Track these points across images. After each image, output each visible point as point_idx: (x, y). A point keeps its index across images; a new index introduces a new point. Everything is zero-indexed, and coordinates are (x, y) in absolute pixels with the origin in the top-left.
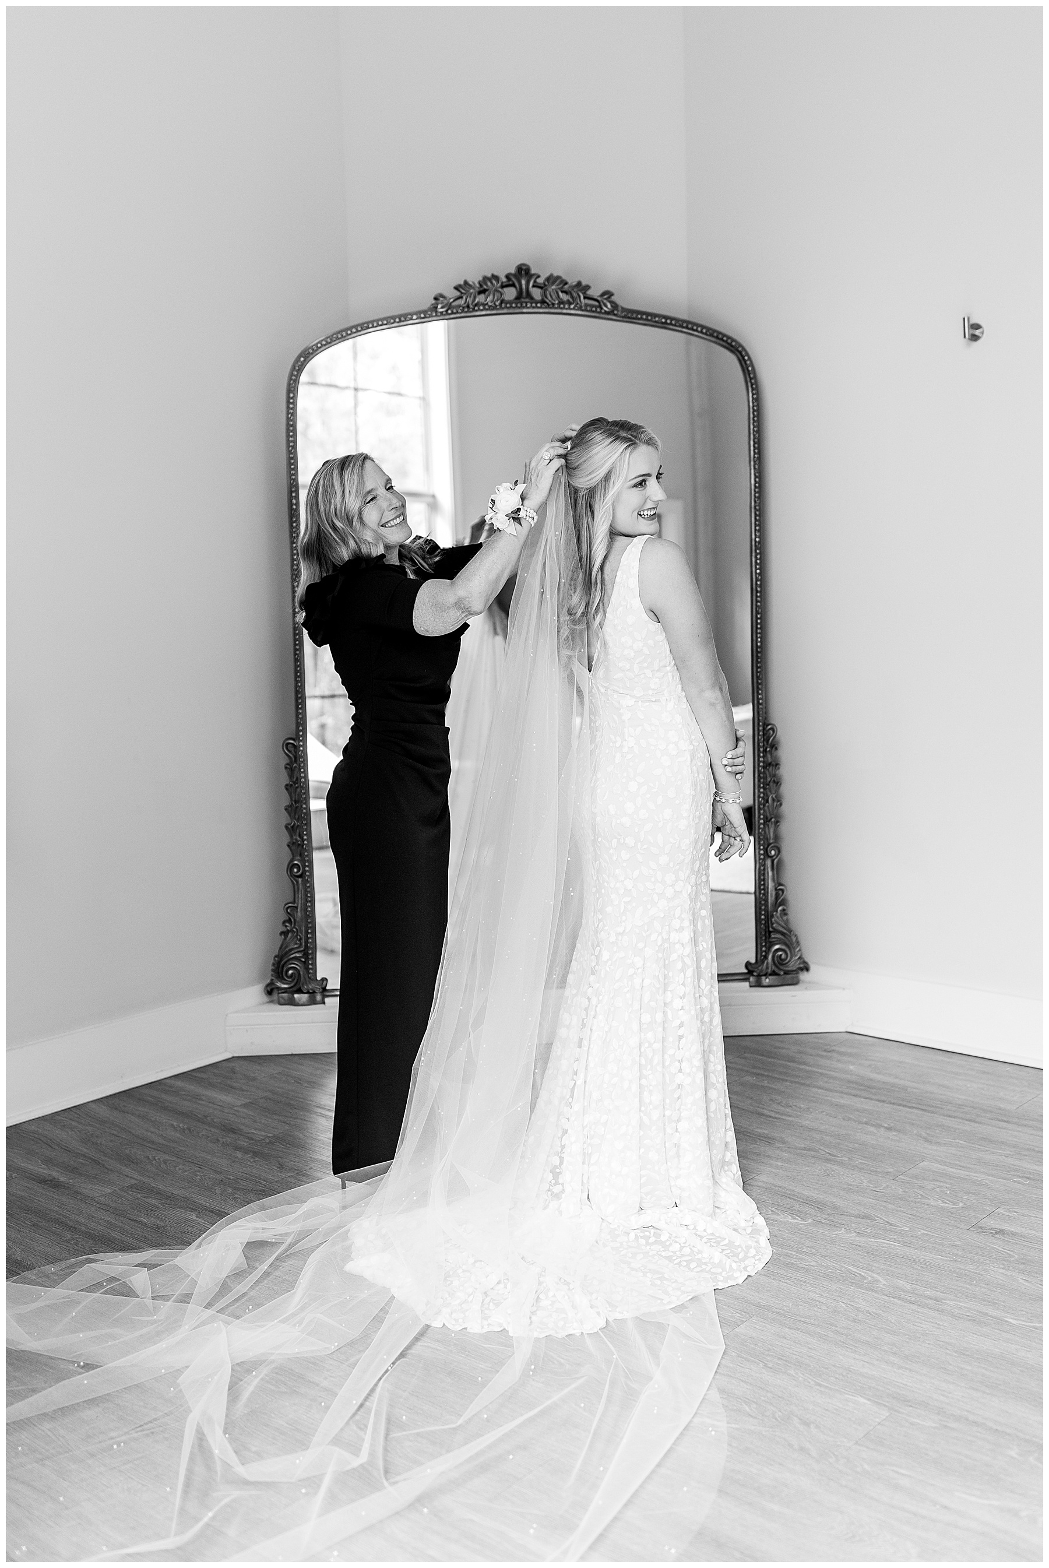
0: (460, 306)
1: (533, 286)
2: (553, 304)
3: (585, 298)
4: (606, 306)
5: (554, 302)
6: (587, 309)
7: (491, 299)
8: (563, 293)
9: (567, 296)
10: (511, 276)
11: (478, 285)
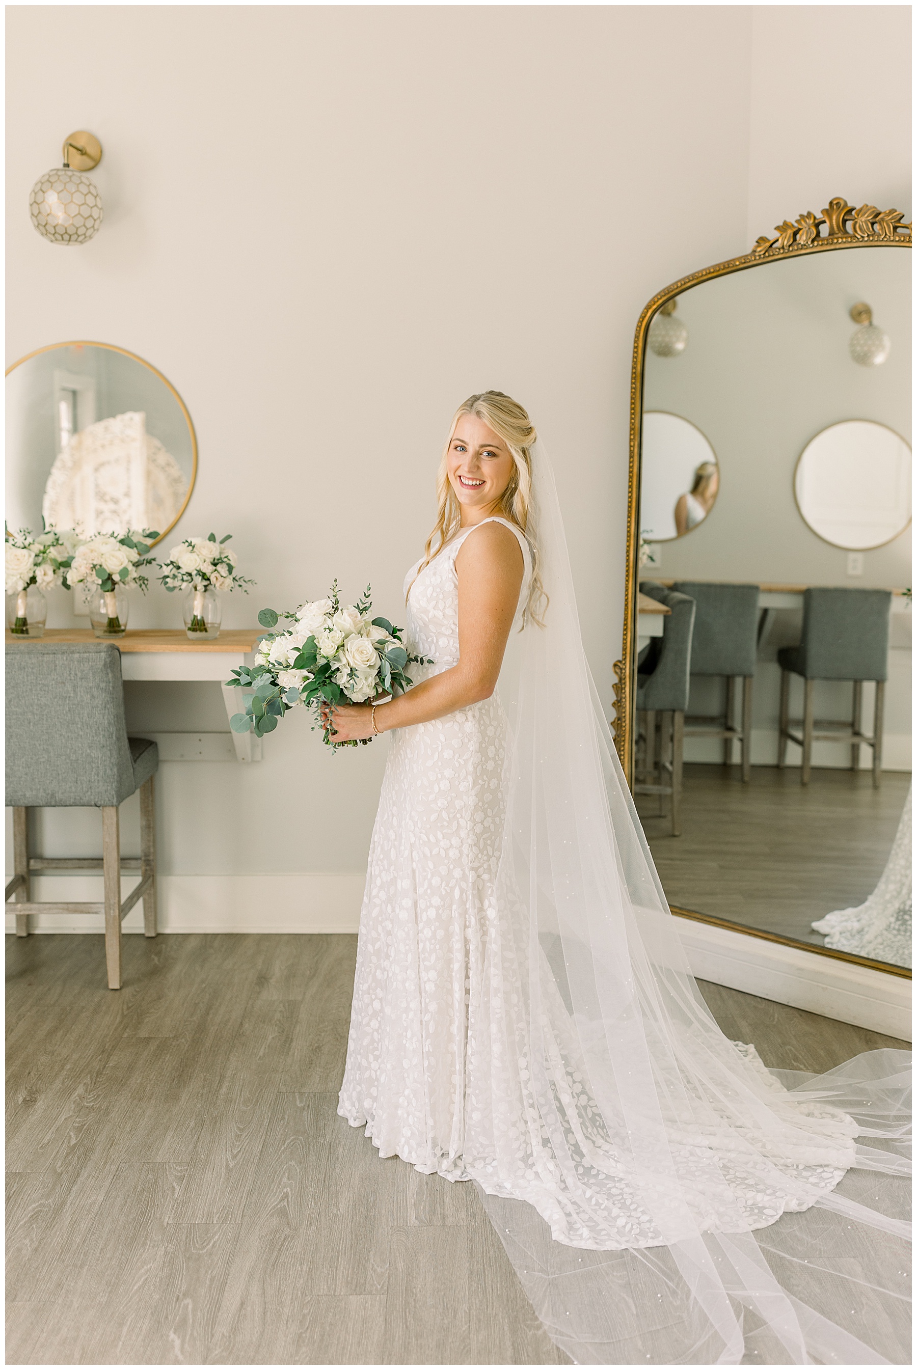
0: (777, 248)
1: (844, 221)
2: (863, 237)
3: (895, 228)
5: (863, 235)
6: (897, 239)
7: (804, 238)
8: (873, 224)
9: (877, 227)
10: (825, 213)
11: (796, 225)
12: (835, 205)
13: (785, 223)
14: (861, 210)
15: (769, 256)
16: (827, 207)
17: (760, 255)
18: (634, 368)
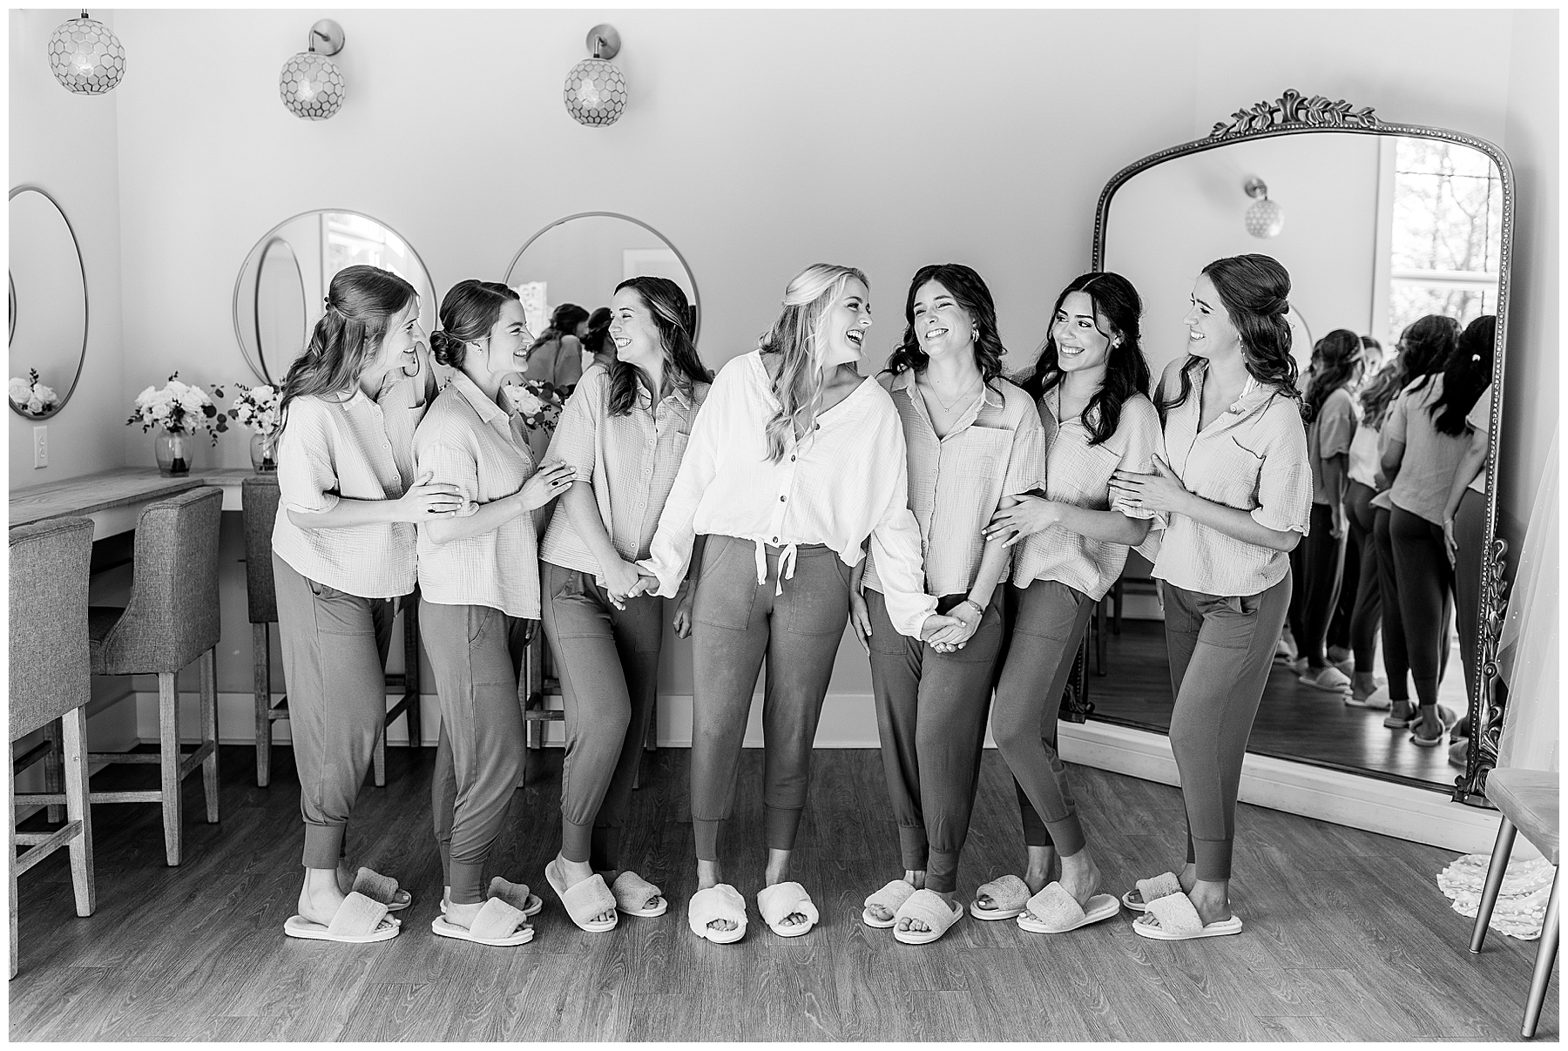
0: (1234, 132)
1: (1297, 110)
2: (1314, 124)
3: (1344, 116)
4: (1364, 123)
5: (1315, 122)
6: (1346, 126)
7: (1260, 124)
8: (1323, 113)
9: (1327, 115)
10: (1279, 102)
11: (1251, 112)
12: (1288, 96)
13: (1241, 111)
14: (1312, 101)
15: (1227, 139)
16: (1282, 97)
17: (1217, 139)
18: (1095, 237)
